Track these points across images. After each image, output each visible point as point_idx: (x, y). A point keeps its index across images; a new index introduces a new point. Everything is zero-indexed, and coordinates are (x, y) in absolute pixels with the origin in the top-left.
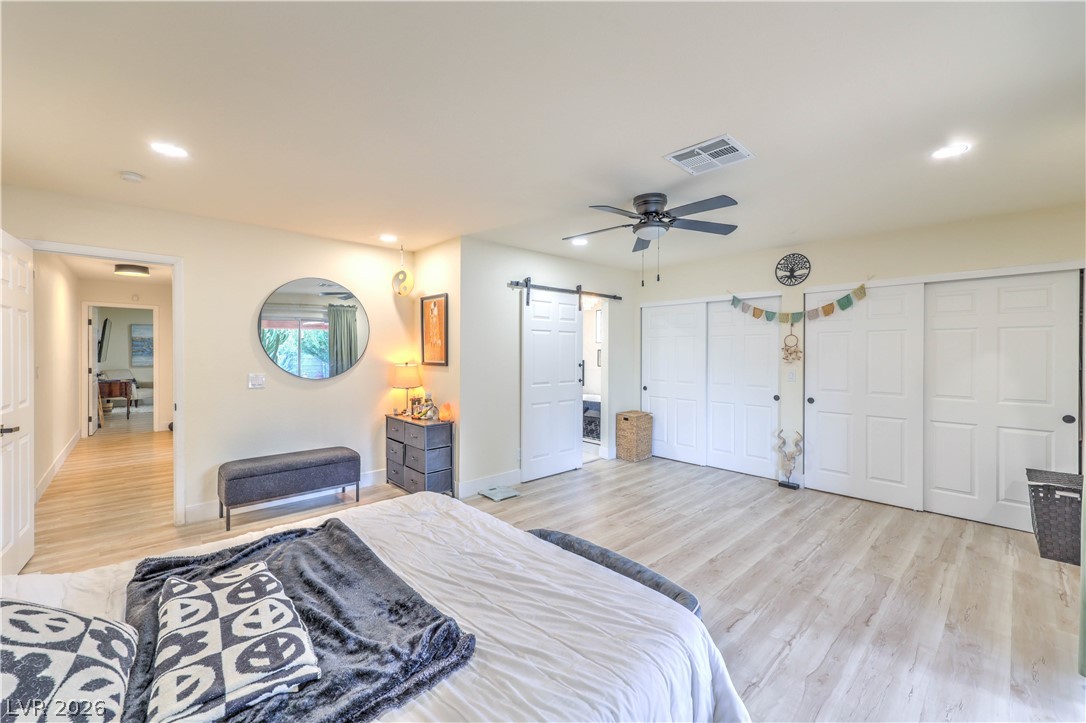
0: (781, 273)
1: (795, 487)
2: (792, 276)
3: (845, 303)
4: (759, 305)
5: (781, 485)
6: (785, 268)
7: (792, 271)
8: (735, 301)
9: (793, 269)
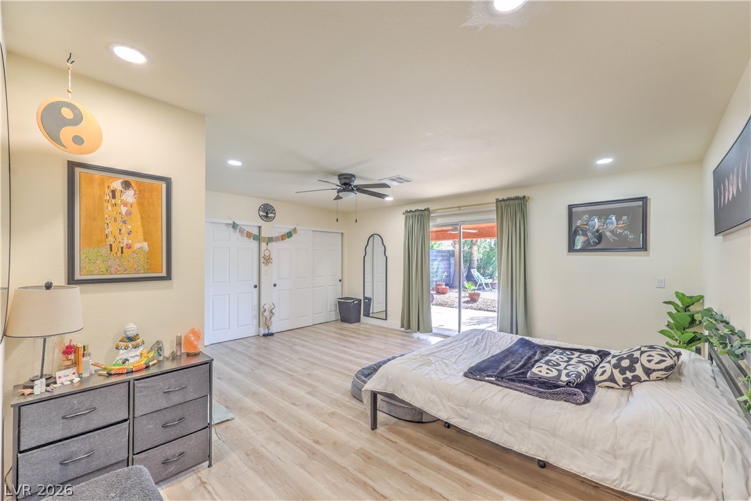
0: (262, 213)
1: (272, 334)
2: (267, 217)
3: (289, 235)
4: (247, 229)
5: (265, 335)
6: (264, 211)
7: (267, 213)
8: (234, 226)
9: (267, 212)
